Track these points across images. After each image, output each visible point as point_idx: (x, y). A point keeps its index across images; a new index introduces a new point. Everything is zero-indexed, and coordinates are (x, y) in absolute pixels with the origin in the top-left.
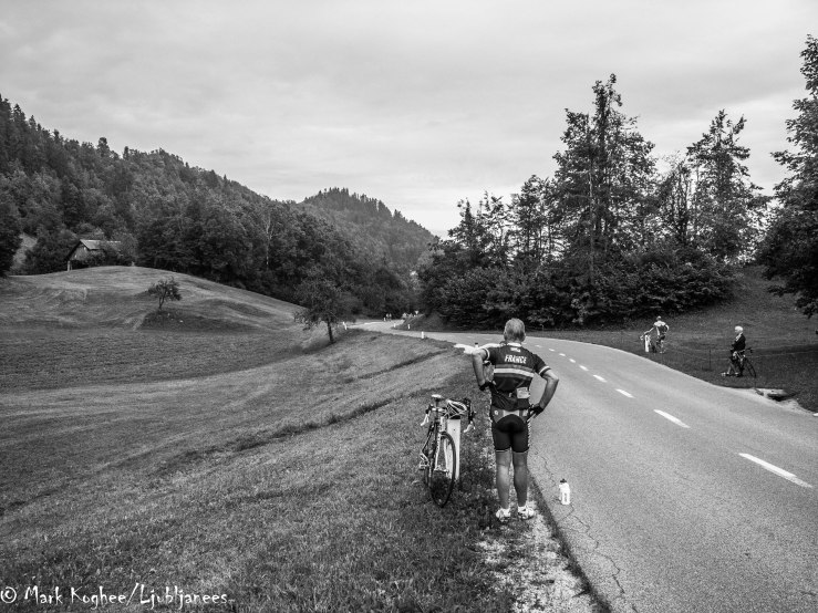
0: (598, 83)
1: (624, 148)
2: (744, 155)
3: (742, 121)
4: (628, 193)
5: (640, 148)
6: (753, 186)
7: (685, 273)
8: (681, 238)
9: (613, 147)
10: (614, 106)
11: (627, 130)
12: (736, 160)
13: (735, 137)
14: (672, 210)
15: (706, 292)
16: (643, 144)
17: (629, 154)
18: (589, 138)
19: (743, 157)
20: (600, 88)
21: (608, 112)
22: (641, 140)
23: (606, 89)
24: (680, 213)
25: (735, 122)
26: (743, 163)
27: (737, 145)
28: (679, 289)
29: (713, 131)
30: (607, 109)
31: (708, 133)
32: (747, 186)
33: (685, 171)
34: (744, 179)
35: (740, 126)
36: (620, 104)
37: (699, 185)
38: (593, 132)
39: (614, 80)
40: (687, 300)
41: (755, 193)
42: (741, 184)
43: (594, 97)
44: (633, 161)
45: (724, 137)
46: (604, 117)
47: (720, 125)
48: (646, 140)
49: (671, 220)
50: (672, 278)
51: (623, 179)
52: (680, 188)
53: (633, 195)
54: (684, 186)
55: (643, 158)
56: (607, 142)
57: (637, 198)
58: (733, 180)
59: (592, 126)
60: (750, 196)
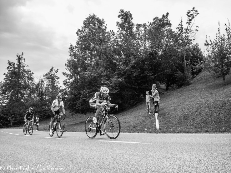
0: (18, 54)
1: (25, 73)
2: (58, 78)
3: (57, 70)
4: (26, 87)
5: (30, 74)
6: (60, 87)
7: (43, 109)
8: (42, 99)
9: (22, 73)
10: (23, 61)
11: (26, 68)
12: (56, 80)
13: (56, 74)
14: (39, 92)
15: (48, 114)
16: (31, 73)
17: (27, 75)
18: (15, 69)
19: (58, 79)
20: (19, 56)
21: (21, 63)
22: (30, 71)
23: (20, 56)
24: (42, 93)
25: (56, 70)
26: (58, 80)
27: (56, 76)
28: (41, 113)
29: (50, 72)
30: (20, 62)
31: (49, 72)
32: (59, 86)
33: (43, 81)
34: (58, 84)
35: (57, 71)
36: (25, 61)
37: (46, 85)
38: (16, 68)
39: (23, 54)
40: (43, 116)
41: (61, 88)
42: (57, 86)
43: (17, 58)
44: (28, 77)
45: (53, 73)
46: (20, 64)
47: (52, 70)
48: (32, 72)
49: (39, 95)
50: (39, 110)
51: (25, 82)
52: (41, 86)
53: (28, 87)
54: (42, 85)
55: (31, 77)
56: (20, 71)
57: (29, 88)
58: (55, 85)
59: (16, 66)
60: (60, 89)
